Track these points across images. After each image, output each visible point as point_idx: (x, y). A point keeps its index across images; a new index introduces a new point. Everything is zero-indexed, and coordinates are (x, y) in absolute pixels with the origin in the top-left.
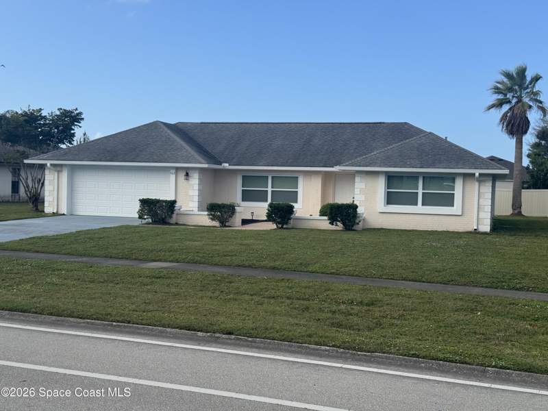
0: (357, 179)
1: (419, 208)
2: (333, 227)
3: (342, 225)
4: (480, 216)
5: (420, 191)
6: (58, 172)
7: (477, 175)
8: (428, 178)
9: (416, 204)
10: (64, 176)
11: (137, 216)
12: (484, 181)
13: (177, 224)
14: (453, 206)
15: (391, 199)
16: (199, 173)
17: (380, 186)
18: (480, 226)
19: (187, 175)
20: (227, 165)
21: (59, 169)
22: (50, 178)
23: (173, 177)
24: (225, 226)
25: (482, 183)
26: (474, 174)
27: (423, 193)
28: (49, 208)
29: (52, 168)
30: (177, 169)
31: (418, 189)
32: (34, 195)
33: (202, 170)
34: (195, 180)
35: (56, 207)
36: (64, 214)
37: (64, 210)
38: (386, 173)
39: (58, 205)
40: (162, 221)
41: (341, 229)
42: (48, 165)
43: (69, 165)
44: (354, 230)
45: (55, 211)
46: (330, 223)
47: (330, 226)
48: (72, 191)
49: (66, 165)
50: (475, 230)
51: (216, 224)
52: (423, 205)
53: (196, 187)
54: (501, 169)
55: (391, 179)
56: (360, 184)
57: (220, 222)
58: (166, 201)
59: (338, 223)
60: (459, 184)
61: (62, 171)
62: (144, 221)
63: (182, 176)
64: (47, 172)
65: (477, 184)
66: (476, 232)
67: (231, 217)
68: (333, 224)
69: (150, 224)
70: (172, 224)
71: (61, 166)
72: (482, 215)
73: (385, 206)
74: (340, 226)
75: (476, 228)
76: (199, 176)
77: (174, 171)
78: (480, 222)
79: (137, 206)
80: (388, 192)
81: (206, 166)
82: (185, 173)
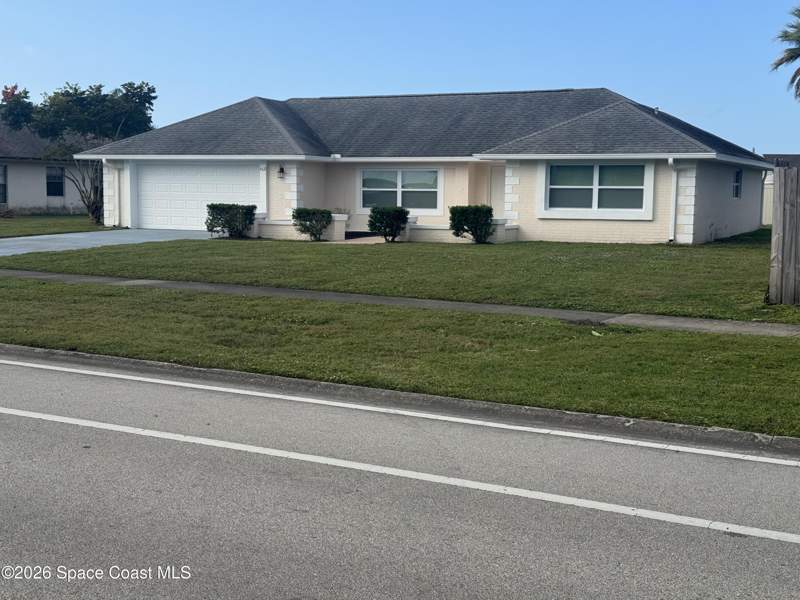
0: (508, 173)
1: (595, 211)
2: (459, 240)
3: (472, 237)
4: (679, 222)
5: (596, 187)
6: (120, 170)
7: (671, 161)
8: (606, 168)
9: (589, 205)
10: (127, 175)
11: (205, 228)
12: (685, 170)
13: (259, 238)
14: (641, 207)
15: (555, 199)
16: (298, 169)
17: (539, 181)
18: (678, 236)
19: (282, 171)
20: (338, 156)
21: (119, 166)
22: (109, 179)
23: (263, 174)
24: (319, 240)
25: (682, 174)
26: (667, 160)
27: (600, 190)
28: (109, 220)
29: (109, 165)
30: (269, 163)
31: (592, 184)
32: (94, 203)
33: (301, 164)
34: (292, 178)
35: (117, 218)
36: (127, 228)
37: (127, 222)
38: (547, 162)
39: (120, 216)
40: (238, 234)
41: (470, 241)
42: (104, 161)
43: (133, 161)
44: (489, 243)
45: (117, 223)
46: (454, 233)
47: (454, 237)
48: (138, 196)
49: (127, 161)
50: (671, 241)
51: (306, 237)
52: (599, 206)
53: (294, 188)
54: (705, 151)
55: (555, 171)
56: (511, 179)
57: (312, 234)
58: (243, 207)
59: (465, 234)
60: (649, 175)
61: (123, 169)
62: (215, 235)
63: (275, 171)
64: (105, 171)
65: (674, 174)
66: (672, 244)
67: (325, 227)
68: (458, 235)
69: (227, 238)
70: (253, 239)
71: (122, 162)
72: (682, 219)
73: (546, 209)
74: (468, 238)
75: (672, 238)
76: (298, 173)
77: (264, 166)
78: (678, 231)
79: (205, 215)
80: (551, 190)
81: (302, 157)
82: (278, 169)
